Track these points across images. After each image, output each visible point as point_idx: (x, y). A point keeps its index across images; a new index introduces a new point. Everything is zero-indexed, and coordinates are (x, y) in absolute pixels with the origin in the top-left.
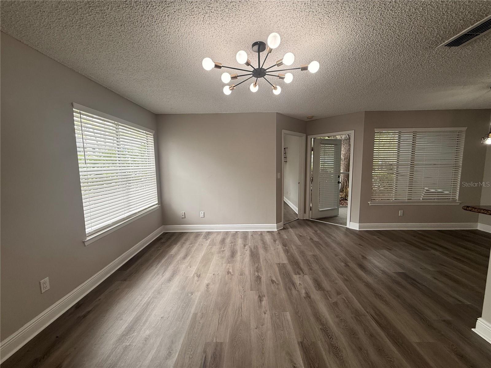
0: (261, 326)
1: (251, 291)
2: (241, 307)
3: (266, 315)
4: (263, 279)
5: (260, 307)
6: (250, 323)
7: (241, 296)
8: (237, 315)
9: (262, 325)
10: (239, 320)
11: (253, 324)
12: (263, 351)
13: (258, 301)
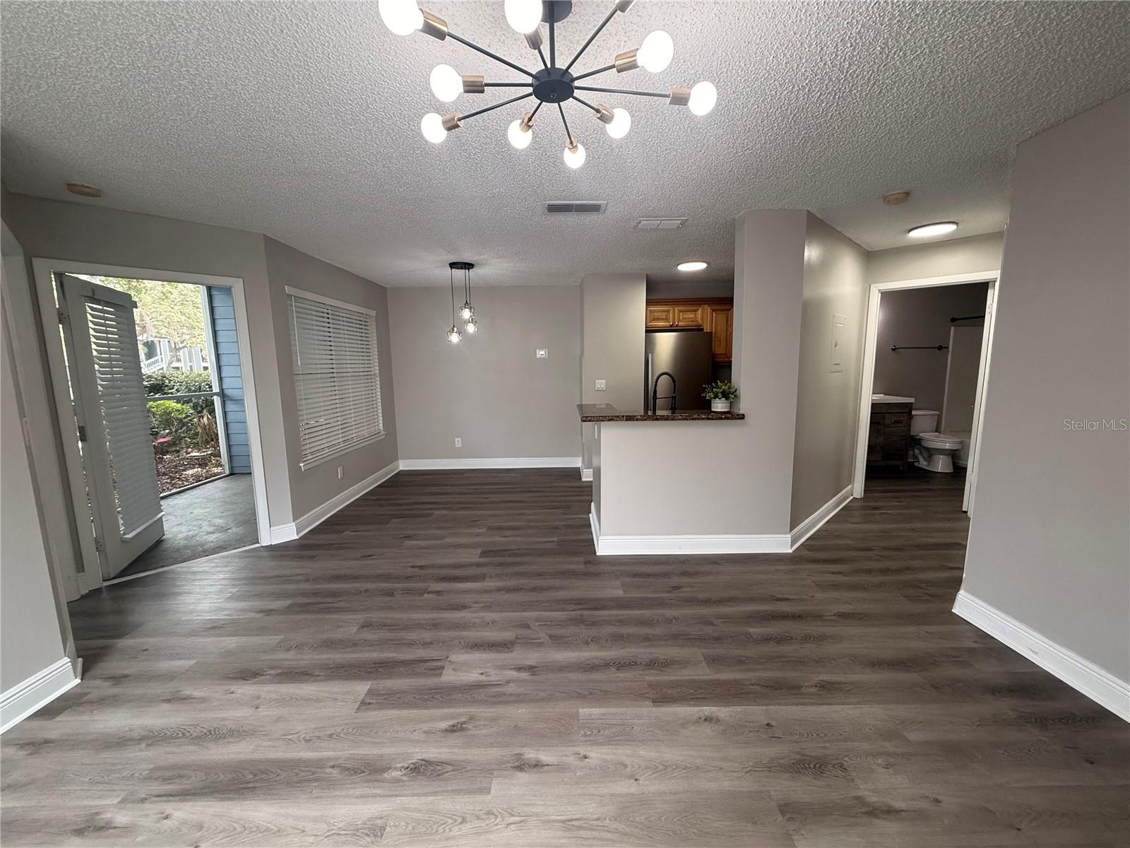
0: (628, 769)
1: (492, 792)
2: (563, 822)
3: (592, 755)
4: (433, 756)
5: (561, 768)
6: (621, 795)
7: (508, 825)
8: (595, 834)
9: (626, 766)
10: (614, 825)
11: (624, 787)
12: (690, 768)
13: (540, 773)
